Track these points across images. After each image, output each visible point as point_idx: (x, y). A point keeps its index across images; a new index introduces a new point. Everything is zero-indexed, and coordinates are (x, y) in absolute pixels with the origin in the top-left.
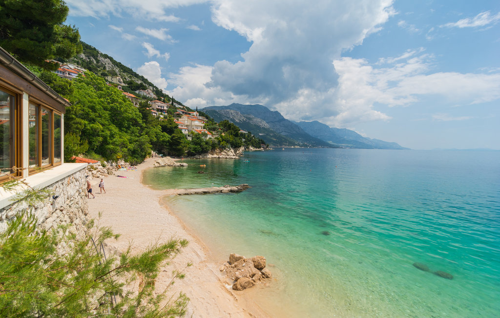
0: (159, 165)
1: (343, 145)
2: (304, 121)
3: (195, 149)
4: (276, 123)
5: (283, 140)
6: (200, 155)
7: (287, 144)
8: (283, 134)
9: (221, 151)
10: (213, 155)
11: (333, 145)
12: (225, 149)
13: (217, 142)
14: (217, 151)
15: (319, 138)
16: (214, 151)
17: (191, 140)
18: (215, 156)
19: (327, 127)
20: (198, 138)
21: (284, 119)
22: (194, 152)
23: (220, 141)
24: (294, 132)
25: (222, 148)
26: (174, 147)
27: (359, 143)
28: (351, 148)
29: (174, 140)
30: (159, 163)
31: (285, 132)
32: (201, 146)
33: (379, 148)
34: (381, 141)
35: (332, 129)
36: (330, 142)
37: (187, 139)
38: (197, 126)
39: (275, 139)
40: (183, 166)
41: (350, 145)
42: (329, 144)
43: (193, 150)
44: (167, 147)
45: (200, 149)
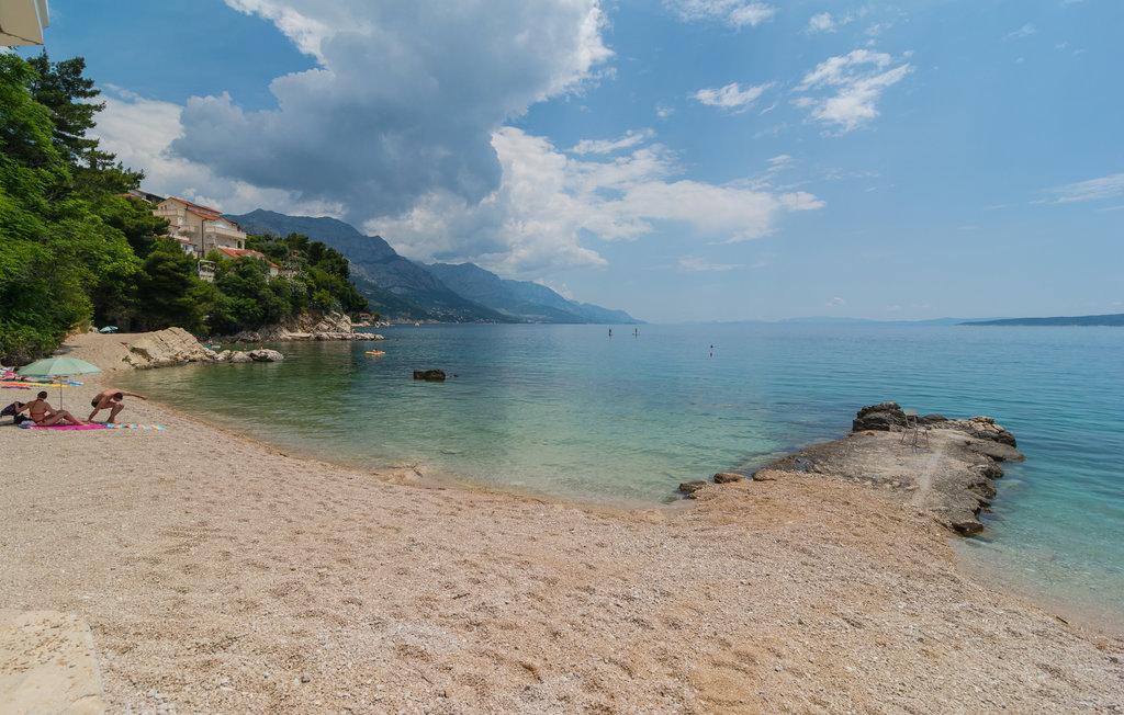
0: (145, 362)
1: (528, 316)
2: (439, 262)
3: (237, 310)
4: (378, 265)
5: (398, 304)
6: (255, 330)
7: (409, 314)
8: (396, 291)
9: (316, 321)
10: (291, 331)
11: (508, 317)
12: (328, 313)
13: (304, 290)
14: (306, 318)
15: (477, 301)
16: (297, 318)
17: (211, 280)
18: (300, 334)
19: (495, 277)
20: (244, 274)
21: (395, 257)
22: (234, 319)
23: (310, 289)
24: (424, 288)
25: (320, 310)
26: (160, 300)
27: (558, 313)
28: (544, 322)
29: (164, 273)
30: (143, 353)
31: (401, 286)
32: (260, 300)
33: (596, 323)
34: (597, 307)
35: (504, 281)
36: (503, 311)
37: (197, 275)
38: (223, 238)
39: (378, 304)
40: (265, 360)
41: (541, 317)
42: (499, 314)
43: (232, 314)
44: (130, 297)
45: (256, 308)
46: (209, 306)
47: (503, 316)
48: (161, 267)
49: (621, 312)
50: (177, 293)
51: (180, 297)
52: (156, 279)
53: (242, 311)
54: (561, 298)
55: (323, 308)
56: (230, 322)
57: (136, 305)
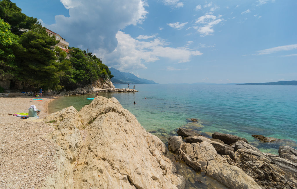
1: (128, 82)
3: (76, 77)
19: (119, 71)
22: (75, 81)
25: (103, 78)
26: (33, 67)
27: (136, 81)
29: (36, 47)
33: (146, 84)
35: (121, 72)
36: (121, 80)
41: (131, 82)
42: (120, 81)
43: (73, 78)
44: (8, 64)
45: (86, 76)
46: (62, 73)
47: (122, 82)
48: (33, 42)
49: (152, 81)
50: (44, 63)
51: (47, 65)
52: (30, 52)
53: (78, 77)
54: (137, 77)
55: (105, 77)
56: (73, 83)
57: (13, 70)
